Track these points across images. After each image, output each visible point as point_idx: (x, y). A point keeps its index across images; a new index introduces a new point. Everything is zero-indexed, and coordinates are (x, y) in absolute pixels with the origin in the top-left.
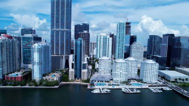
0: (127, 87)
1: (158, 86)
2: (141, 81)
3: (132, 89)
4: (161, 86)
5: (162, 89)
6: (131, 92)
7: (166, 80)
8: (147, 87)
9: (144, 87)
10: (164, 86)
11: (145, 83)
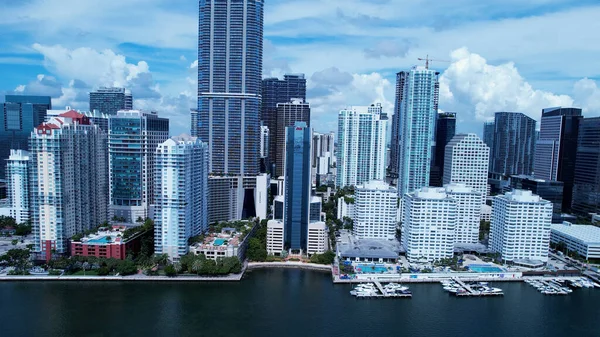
1: (554, 274)
2: (496, 257)
3: (475, 284)
4: (563, 273)
5: (567, 284)
6: (474, 293)
7: (574, 255)
8: (518, 276)
9: (508, 276)
10: (572, 274)
11: (510, 263)
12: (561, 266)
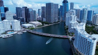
0: (5, 35)
1: (21, 31)
2: (13, 31)
3: (8, 36)
4: (23, 31)
5: (23, 32)
6: (8, 37)
7: (25, 28)
8: (16, 33)
9: (15, 33)
10: (24, 31)
11: (15, 31)
12: (22, 30)
